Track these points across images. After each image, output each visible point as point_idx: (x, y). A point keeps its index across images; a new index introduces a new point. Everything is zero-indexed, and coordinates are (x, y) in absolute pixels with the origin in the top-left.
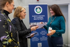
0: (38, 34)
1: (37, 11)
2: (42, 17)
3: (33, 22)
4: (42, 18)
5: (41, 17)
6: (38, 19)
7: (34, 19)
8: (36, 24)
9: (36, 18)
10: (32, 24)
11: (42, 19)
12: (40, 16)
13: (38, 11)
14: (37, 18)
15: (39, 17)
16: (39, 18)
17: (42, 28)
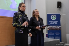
0: (53, 34)
8: (52, 27)
9: (52, 23)
17: (56, 30)
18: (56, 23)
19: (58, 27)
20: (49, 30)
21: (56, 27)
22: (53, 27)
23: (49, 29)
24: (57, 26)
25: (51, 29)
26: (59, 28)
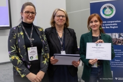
1: (105, 13)
2: (115, 23)
5: (113, 23)
6: (106, 27)
12: (112, 22)
13: (107, 14)
16: (109, 26)
17: (115, 44)
18: (114, 25)
19: (120, 36)
24: (117, 35)
26: (121, 38)
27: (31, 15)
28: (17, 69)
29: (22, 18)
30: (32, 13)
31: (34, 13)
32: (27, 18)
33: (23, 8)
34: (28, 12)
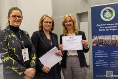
2: (114, 25)
3: (98, 35)
4: (115, 28)
5: (112, 26)
6: (107, 30)
7: (100, 30)
8: (103, 38)
9: (103, 28)
10: (96, 38)
11: (114, 30)
12: (111, 24)
14: (105, 29)
15: (110, 26)
16: (109, 28)
17: (115, 45)
20: (97, 45)
21: (113, 39)
22: (105, 39)
23: (95, 45)
24: (117, 37)
25: (102, 44)
27: (18, 18)
28: (13, 68)
29: (9, 22)
30: (19, 17)
31: (20, 17)
32: (14, 21)
33: (10, 12)
34: (15, 16)
